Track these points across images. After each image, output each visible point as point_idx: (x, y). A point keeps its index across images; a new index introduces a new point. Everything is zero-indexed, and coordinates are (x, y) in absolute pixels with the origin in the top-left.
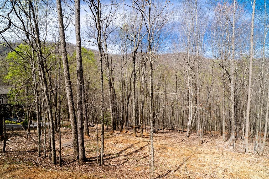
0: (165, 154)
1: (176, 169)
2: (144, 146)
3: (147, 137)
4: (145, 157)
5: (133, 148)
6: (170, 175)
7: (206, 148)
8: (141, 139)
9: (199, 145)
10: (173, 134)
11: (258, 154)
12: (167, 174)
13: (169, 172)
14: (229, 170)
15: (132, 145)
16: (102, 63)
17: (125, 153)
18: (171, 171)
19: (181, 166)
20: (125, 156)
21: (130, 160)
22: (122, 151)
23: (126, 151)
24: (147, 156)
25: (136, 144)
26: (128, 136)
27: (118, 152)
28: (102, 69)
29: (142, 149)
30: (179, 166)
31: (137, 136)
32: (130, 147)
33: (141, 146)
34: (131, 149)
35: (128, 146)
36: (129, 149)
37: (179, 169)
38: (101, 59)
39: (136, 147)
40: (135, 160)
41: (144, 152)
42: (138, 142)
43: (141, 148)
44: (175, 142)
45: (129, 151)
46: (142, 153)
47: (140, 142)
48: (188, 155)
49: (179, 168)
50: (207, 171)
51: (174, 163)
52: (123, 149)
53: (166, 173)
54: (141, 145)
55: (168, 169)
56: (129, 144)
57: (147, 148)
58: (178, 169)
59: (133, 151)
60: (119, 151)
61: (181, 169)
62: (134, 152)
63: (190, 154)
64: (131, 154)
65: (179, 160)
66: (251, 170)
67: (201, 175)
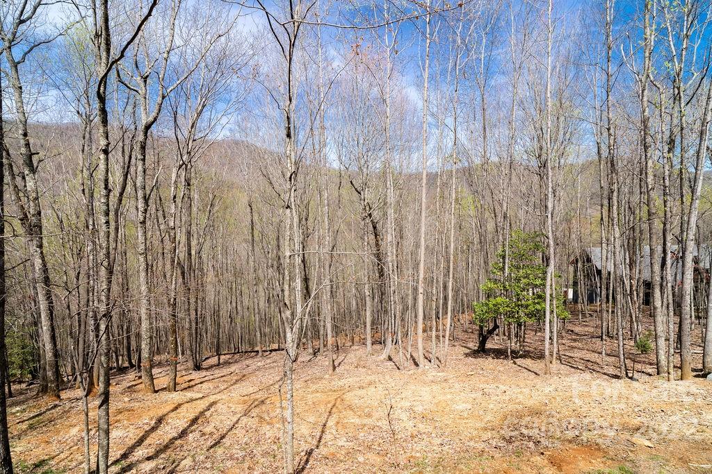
0: (271, 415)
1: (315, 442)
2: (202, 413)
3: (189, 387)
4: (219, 442)
5: (168, 428)
6: (316, 460)
7: (348, 377)
8: (176, 397)
9: (331, 375)
10: (247, 362)
12: (307, 461)
13: (309, 453)
14: (416, 409)
15: (160, 420)
16: (107, 159)
17: (146, 451)
18: (312, 450)
19: (323, 432)
20: (149, 459)
21: (183, 463)
22: (132, 449)
23: (147, 442)
24: (223, 437)
25: (172, 415)
26: (126, 399)
27: (119, 456)
28: (106, 180)
29: (199, 421)
30: (319, 434)
31: (156, 392)
32: (153, 429)
33: (192, 416)
34: (159, 432)
35: (147, 428)
36: (153, 435)
37: (323, 441)
38: (108, 145)
39: (177, 423)
40: (202, 458)
41: (208, 429)
42: (174, 406)
43: (194, 421)
44: (271, 382)
45: (155, 440)
46: (204, 434)
47: (180, 405)
48: (329, 402)
49: (320, 438)
50: (379, 424)
51: (304, 430)
52: (131, 443)
53: (305, 458)
54: (188, 413)
55: (305, 449)
56: (147, 421)
57: (211, 415)
58: (319, 441)
59: (170, 436)
60: (122, 452)
61: (327, 437)
62: (175, 439)
63: (332, 399)
64: (166, 447)
65: (312, 419)
66: (449, 397)
67: (372, 437)
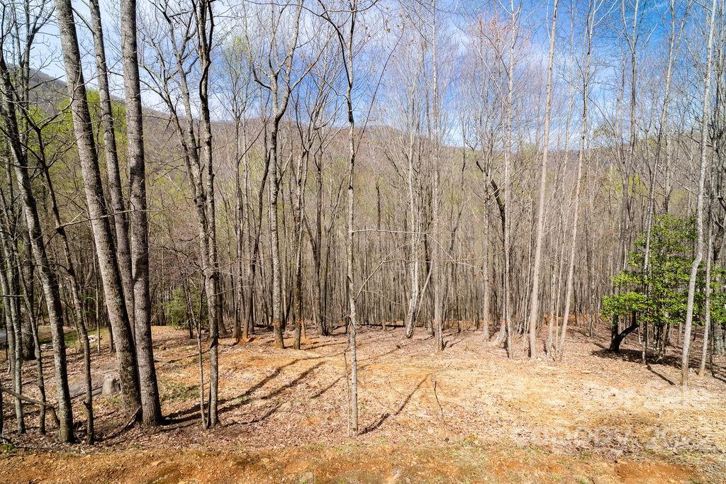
0: (367, 380)
1: (396, 410)
2: (311, 370)
3: (312, 348)
4: (319, 395)
5: (284, 377)
6: (389, 424)
7: (452, 358)
8: (297, 354)
9: (436, 354)
10: (371, 334)
11: (552, 360)
12: (380, 423)
13: (385, 417)
14: (504, 396)
15: (279, 370)
16: (210, 150)
17: (263, 392)
18: (388, 415)
19: (406, 402)
20: (263, 398)
21: (284, 405)
22: (254, 388)
23: (266, 385)
24: (322, 392)
25: (289, 367)
26: (261, 350)
27: (244, 393)
28: (210, 167)
29: (308, 376)
30: (402, 403)
31: (285, 348)
32: (273, 376)
33: (303, 370)
34: (277, 379)
35: (269, 375)
36: (271, 381)
37: (404, 410)
38: (210, 138)
39: (291, 374)
40: (298, 404)
41: (313, 383)
42: (292, 360)
43: (304, 375)
44: (382, 353)
45: (272, 385)
46: (309, 387)
47: (297, 360)
48: (420, 377)
49: (403, 407)
50: (463, 404)
51: (391, 397)
52: (255, 384)
53: (379, 420)
54: (302, 367)
55: (382, 413)
56: (269, 369)
57: (318, 372)
58: (401, 409)
59: (284, 384)
60: (247, 390)
61: (409, 407)
62: (287, 386)
63: (424, 375)
64: (279, 392)
65: (400, 389)
66: (545, 390)
67: (452, 415)
